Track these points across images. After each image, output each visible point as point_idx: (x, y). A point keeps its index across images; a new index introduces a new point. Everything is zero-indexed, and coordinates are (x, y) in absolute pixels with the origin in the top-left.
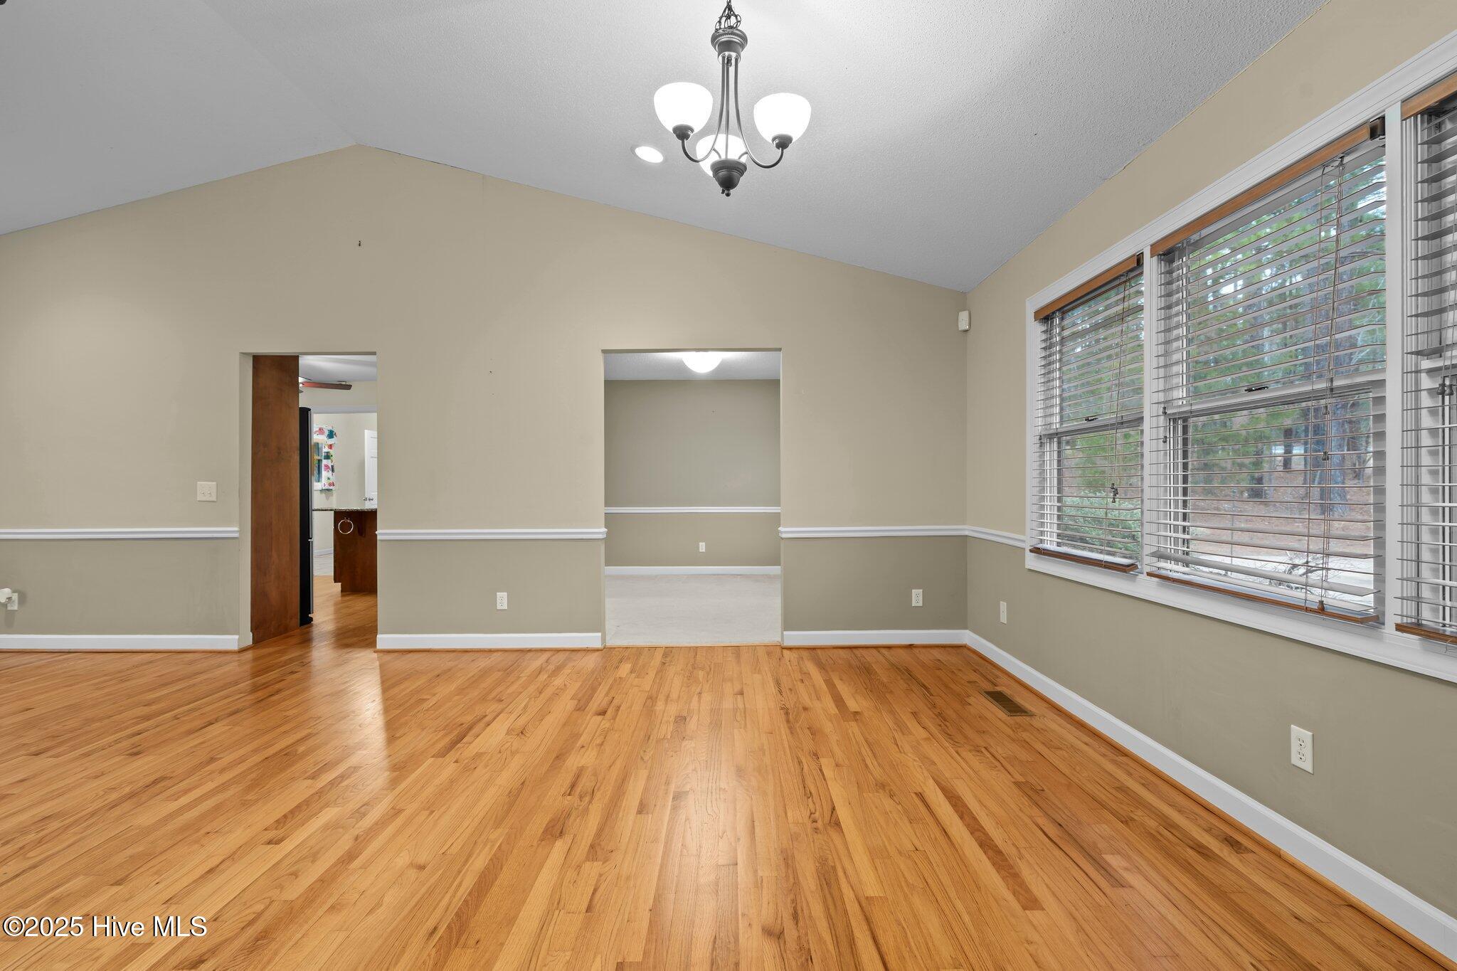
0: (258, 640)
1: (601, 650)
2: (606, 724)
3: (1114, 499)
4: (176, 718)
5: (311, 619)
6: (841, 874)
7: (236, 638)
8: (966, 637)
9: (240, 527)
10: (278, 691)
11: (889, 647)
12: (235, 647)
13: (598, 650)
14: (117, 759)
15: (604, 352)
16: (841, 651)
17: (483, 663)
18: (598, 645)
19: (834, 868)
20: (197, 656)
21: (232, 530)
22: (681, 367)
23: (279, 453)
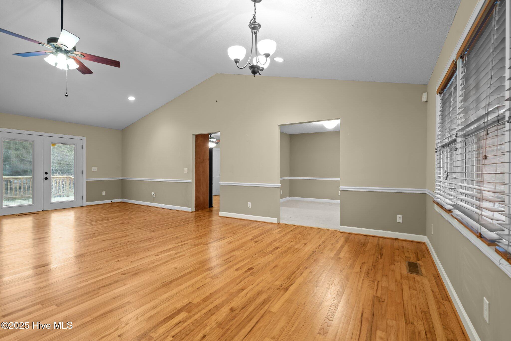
0: (196, 210)
1: (277, 224)
2: (254, 245)
3: (446, 178)
4: (166, 226)
5: (212, 206)
6: (270, 302)
7: (191, 209)
8: (424, 239)
9: (192, 180)
10: (190, 223)
11: (385, 238)
12: (191, 211)
13: (276, 224)
14: (150, 232)
15: (279, 125)
16: (362, 236)
17: (242, 223)
18: (276, 222)
19: (270, 300)
20: (183, 212)
21: (190, 181)
22: (322, 127)
23: (203, 160)
